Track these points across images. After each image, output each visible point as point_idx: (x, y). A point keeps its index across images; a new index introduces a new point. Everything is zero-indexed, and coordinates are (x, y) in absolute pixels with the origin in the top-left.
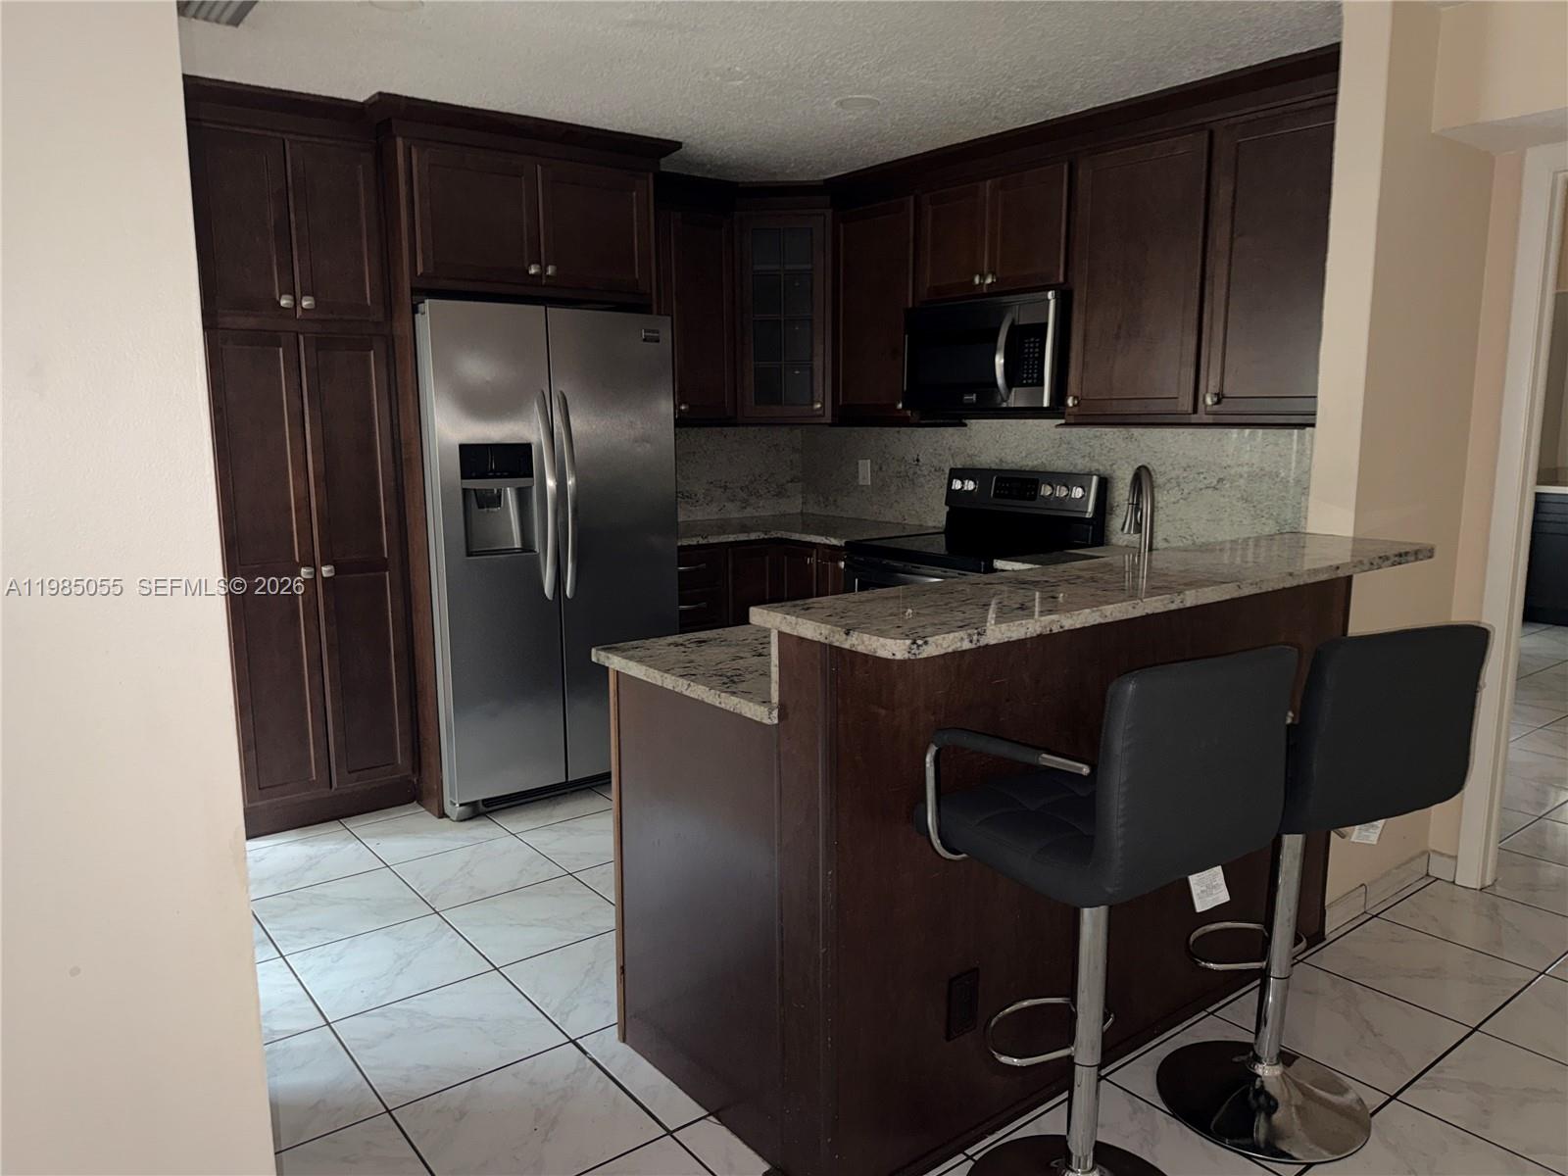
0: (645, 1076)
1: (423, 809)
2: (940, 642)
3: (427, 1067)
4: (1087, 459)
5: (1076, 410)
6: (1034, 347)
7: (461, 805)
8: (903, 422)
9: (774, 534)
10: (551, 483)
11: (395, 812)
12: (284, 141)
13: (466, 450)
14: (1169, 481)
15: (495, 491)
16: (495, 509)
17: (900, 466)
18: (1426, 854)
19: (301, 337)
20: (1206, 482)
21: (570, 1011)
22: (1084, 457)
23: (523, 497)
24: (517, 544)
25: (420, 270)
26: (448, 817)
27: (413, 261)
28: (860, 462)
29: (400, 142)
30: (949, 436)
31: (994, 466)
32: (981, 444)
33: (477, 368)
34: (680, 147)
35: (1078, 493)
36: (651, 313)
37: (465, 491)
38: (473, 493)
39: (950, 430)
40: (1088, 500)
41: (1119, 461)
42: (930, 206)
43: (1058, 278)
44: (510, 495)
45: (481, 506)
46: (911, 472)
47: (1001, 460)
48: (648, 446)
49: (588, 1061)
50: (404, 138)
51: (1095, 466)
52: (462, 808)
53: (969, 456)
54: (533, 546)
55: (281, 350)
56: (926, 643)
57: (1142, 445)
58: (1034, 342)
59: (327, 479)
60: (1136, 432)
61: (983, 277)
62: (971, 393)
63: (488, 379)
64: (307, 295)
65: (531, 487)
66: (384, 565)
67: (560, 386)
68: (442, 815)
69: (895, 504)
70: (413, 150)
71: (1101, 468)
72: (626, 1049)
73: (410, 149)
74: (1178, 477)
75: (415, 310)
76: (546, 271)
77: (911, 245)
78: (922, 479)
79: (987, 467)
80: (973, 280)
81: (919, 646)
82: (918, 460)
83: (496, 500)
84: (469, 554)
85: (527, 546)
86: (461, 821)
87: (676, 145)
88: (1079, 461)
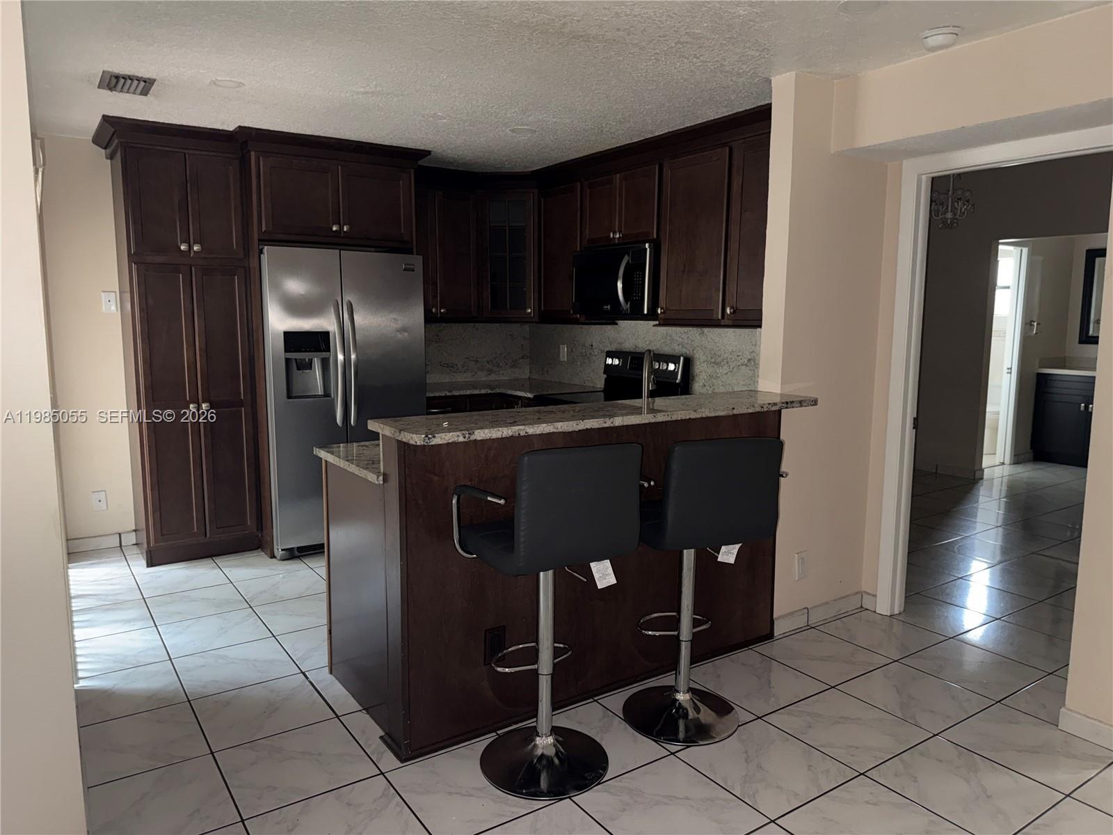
0: (336, 691)
1: (263, 553)
2: (443, 437)
3: (217, 681)
4: (681, 346)
5: (663, 316)
6: (639, 277)
7: (282, 550)
8: (576, 322)
9: (497, 391)
10: (340, 357)
11: (247, 554)
12: (185, 154)
13: (287, 335)
14: (723, 360)
15: (307, 360)
16: (308, 371)
17: (582, 349)
18: (861, 594)
19: (193, 268)
20: (742, 361)
21: (307, 658)
22: (679, 345)
23: (325, 364)
24: (320, 391)
25: (264, 229)
26: (275, 557)
27: (261, 223)
28: (561, 346)
29: (253, 154)
30: (608, 329)
31: (632, 350)
32: (625, 337)
33: (295, 286)
34: (430, 154)
35: (672, 367)
36: (412, 254)
37: (288, 361)
38: (294, 362)
39: (609, 327)
40: (678, 371)
41: (697, 348)
42: (588, 190)
43: (653, 235)
44: (317, 364)
45: (299, 369)
46: (588, 353)
47: (636, 347)
48: (406, 334)
49: (308, 683)
50: (255, 151)
51: (684, 350)
52: (283, 552)
53: (619, 343)
54: (330, 394)
55: (181, 275)
56: (434, 437)
57: (709, 338)
58: (639, 274)
59: (206, 351)
60: (706, 330)
61: (614, 233)
62: (607, 306)
63: (303, 293)
64: (197, 243)
65: (329, 358)
66: (241, 403)
67: (347, 298)
68: (273, 556)
69: (580, 373)
70: (261, 158)
71: (688, 352)
72: (331, 678)
73: (259, 158)
74: (727, 359)
75: (261, 252)
76: (343, 228)
77: (579, 213)
78: (594, 357)
79: (628, 350)
80: (609, 235)
81: (429, 439)
82: (592, 346)
83: (309, 366)
84: (289, 397)
85: (327, 394)
86: (283, 560)
87: (428, 153)
88: (676, 348)
